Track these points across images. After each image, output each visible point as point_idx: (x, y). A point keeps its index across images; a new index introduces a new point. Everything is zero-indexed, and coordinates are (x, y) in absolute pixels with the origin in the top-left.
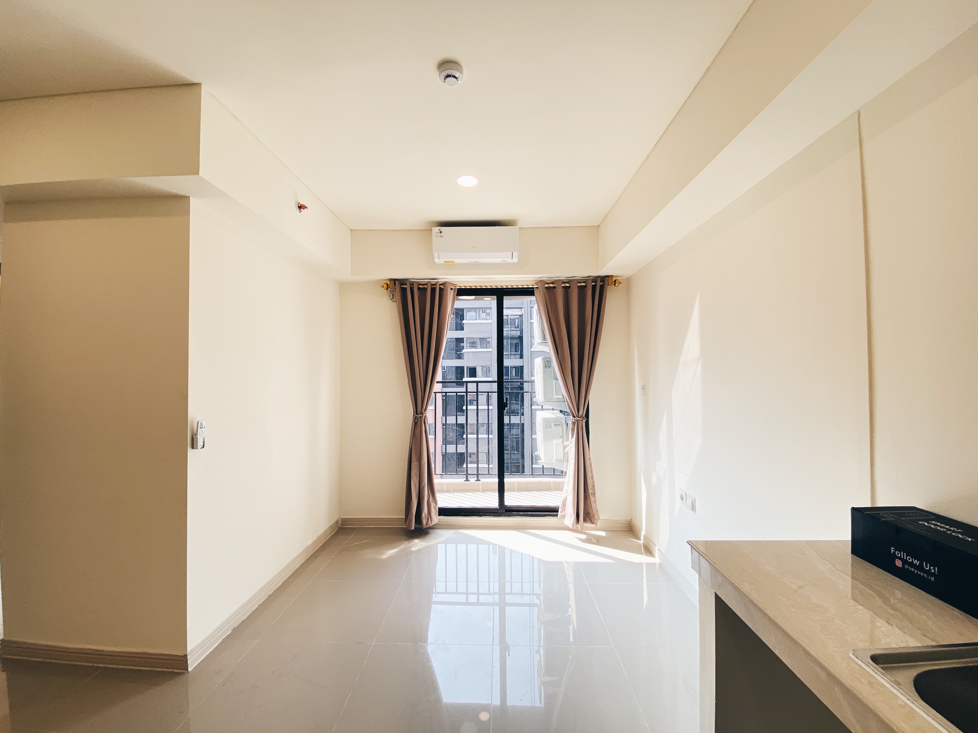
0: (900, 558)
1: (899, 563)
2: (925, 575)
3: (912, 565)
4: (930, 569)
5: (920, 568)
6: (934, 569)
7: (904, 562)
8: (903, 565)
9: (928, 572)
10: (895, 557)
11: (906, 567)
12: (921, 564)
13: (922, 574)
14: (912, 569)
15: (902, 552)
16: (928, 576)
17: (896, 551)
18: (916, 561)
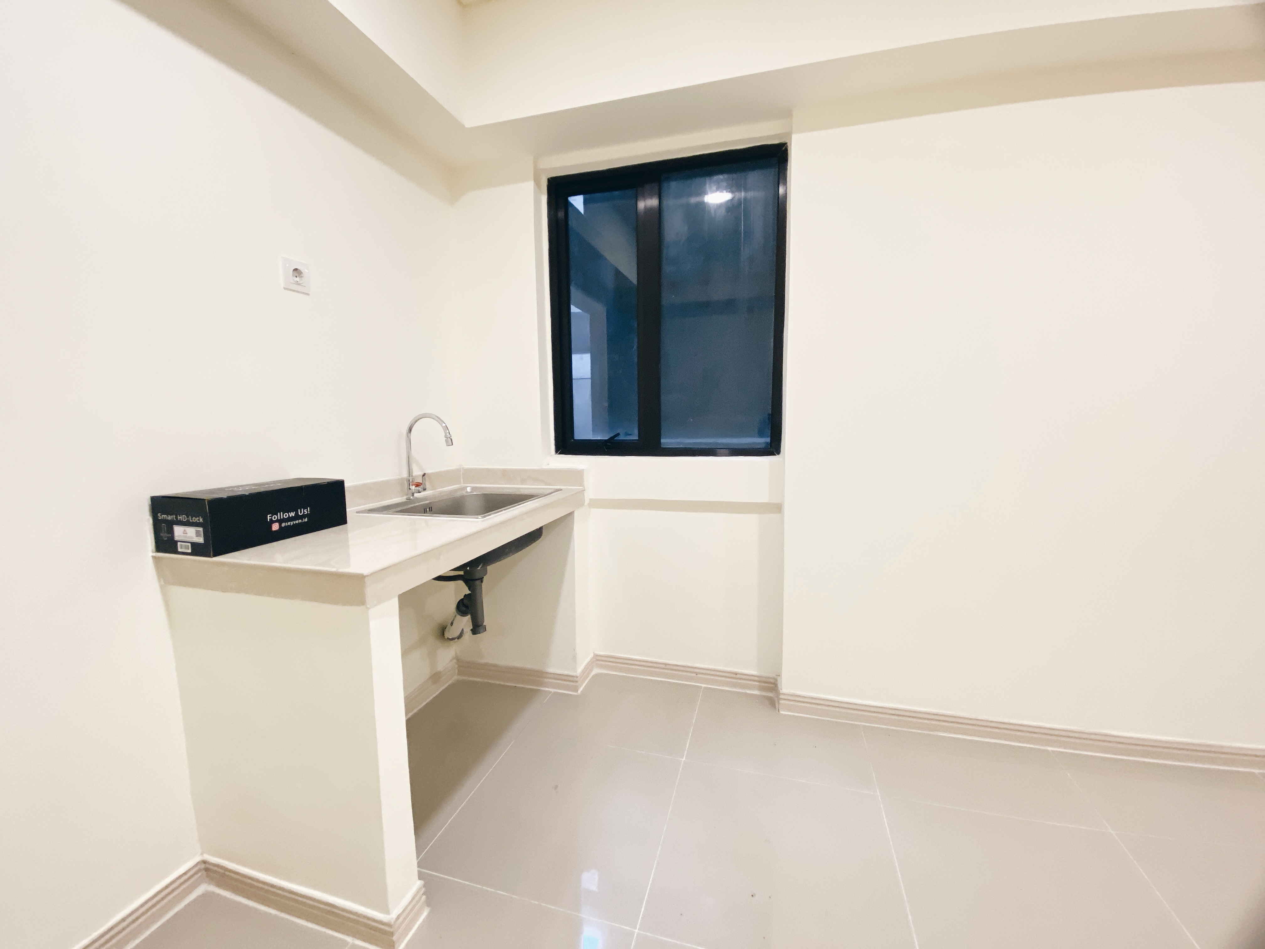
0: (277, 521)
1: (275, 527)
2: (300, 521)
3: (290, 519)
4: (304, 512)
5: (297, 517)
6: (307, 511)
7: (280, 521)
8: (280, 525)
9: (304, 516)
10: (272, 522)
11: (283, 525)
12: (297, 514)
13: (297, 522)
14: (289, 523)
15: (279, 514)
16: (302, 520)
17: (272, 516)
18: (292, 513)
